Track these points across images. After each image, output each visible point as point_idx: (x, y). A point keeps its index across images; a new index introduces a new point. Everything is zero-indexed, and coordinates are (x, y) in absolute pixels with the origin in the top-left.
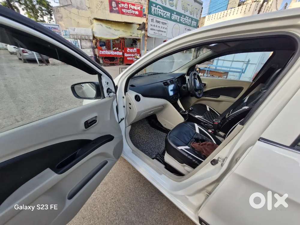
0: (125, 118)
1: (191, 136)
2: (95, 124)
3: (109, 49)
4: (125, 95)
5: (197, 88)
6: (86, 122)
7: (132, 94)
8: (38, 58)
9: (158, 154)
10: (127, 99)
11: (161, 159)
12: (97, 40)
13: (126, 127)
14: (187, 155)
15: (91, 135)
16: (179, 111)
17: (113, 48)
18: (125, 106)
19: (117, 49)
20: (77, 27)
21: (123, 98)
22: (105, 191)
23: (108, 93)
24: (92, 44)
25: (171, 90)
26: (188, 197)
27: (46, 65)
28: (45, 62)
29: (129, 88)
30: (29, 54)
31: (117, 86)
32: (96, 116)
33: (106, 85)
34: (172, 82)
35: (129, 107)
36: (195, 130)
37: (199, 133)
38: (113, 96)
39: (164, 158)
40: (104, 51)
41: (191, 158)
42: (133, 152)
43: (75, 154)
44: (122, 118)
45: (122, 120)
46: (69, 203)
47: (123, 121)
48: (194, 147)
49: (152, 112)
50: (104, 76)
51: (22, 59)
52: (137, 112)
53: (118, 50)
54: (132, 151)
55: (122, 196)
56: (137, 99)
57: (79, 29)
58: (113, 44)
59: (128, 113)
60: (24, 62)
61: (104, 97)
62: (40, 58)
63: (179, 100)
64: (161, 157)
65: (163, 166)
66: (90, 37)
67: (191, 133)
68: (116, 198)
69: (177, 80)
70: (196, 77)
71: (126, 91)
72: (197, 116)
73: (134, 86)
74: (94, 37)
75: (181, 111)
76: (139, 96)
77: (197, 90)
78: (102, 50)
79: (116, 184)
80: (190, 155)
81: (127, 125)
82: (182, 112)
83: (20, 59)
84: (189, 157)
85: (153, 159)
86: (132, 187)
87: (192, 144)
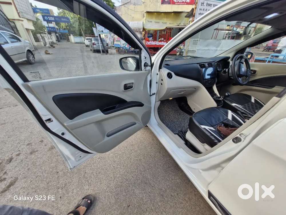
0: (157, 93)
1: (220, 120)
2: (131, 89)
3: (155, 39)
4: (159, 72)
5: (241, 73)
6: (125, 85)
7: (165, 71)
8: (102, 49)
9: (181, 131)
10: (161, 76)
11: (183, 136)
12: (146, 32)
13: (156, 102)
14: (209, 135)
15: (127, 96)
16: (212, 96)
17: (159, 39)
18: (158, 82)
19: (163, 39)
20: (132, 21)
21: (157, 74)
22: (131, 150)
23: (145, 67)
24: (141, 36)
25: (208, 75)
26: (201, 171)
27: (106, 54)
28: (106, 52)
29: (164, 66)
30: (97, 46)
31: (153, 63)
32: (133, 83)
33: (144, 59)
34: (210, 65)
35: (161, 82)
36: (227, 116)
37: (231, 120)
38: (149, 70)
39: (185, 135)
40: (150, 42)
41: (213, 138)
42: (159, 125)
43: (115, 107)
44: (153, 93)
45: (154, 94)
46: (107, 139)
47: (154, 96)
48: (221, 131)
49: (182, 93)
50: (143, 51)
51: (92, 50)
52: (167, 87)
53: (163, 41)
54: (157, 124)
55: (143, 158)
56: (169, 76)
57: (134, 22)
58: (160, 35)
59: (159, 89)
60: (93, 52)
61: (142, 70)
62: (103, 49)
63: (215, 85)
64: (183, 134)
65: (183, 142)
66: (140, 29)
67: (221, 118)
68: (138, 157)
69: (217, 64)
70: (243, 60)
71: (160, 68)
72: (234, 104)
73: (169, 65)
74: (144, 29)
75: (215, 97)
76: (171, 74)
77: (240, 76)
78: (149, 41)
79: (140, 148)
80: (212, 135)
81: (157, 100)
82: (217, 97)
83: (91, 50)
84: (211, 137)
85: (175, 134)
86: (152, 154)
87: (218, 127)
